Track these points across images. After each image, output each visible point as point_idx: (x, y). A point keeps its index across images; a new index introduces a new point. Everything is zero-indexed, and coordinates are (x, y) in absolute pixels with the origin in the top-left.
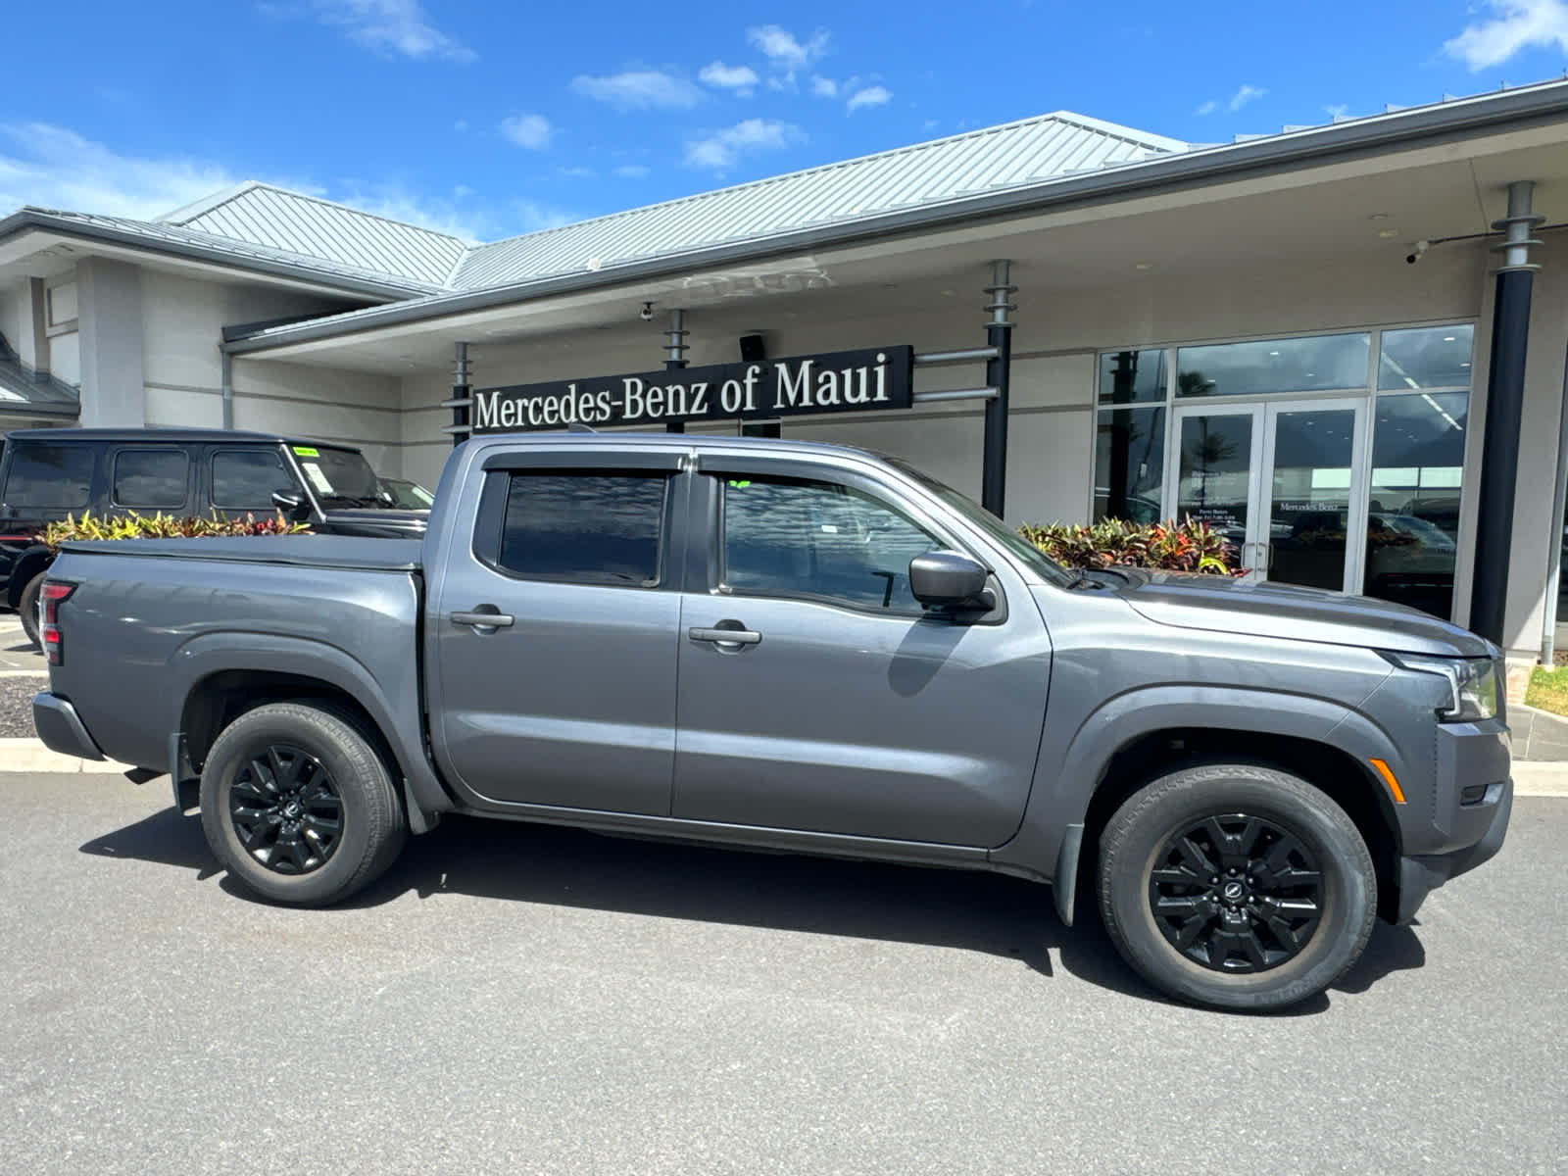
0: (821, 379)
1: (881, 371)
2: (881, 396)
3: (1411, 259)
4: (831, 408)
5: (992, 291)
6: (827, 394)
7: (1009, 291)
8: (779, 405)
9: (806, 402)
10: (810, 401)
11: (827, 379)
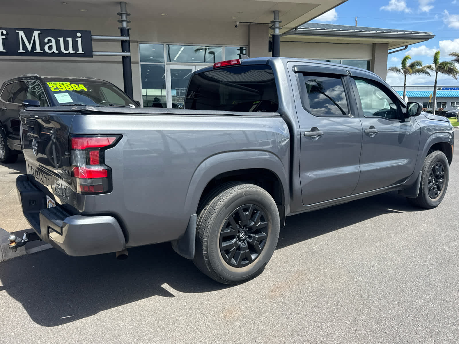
0: (46, 41)
1: (79, 40)
2: (80, 51)
3: (236, 26)
4: (53, 54)
5: (120, 14)
6: (50, 48)
7: (128, 15)
8: (21, 50)
9: (38, 50)
10: (41, 50)
11: (50, 41)
